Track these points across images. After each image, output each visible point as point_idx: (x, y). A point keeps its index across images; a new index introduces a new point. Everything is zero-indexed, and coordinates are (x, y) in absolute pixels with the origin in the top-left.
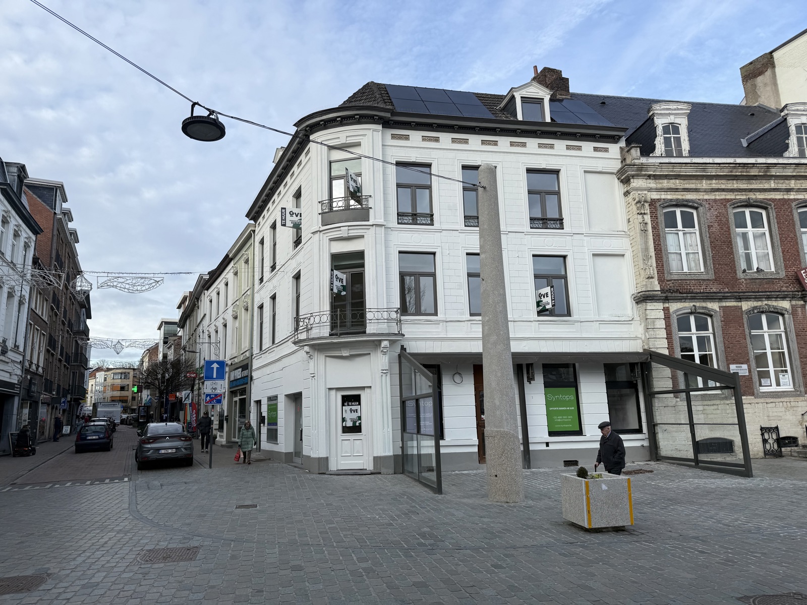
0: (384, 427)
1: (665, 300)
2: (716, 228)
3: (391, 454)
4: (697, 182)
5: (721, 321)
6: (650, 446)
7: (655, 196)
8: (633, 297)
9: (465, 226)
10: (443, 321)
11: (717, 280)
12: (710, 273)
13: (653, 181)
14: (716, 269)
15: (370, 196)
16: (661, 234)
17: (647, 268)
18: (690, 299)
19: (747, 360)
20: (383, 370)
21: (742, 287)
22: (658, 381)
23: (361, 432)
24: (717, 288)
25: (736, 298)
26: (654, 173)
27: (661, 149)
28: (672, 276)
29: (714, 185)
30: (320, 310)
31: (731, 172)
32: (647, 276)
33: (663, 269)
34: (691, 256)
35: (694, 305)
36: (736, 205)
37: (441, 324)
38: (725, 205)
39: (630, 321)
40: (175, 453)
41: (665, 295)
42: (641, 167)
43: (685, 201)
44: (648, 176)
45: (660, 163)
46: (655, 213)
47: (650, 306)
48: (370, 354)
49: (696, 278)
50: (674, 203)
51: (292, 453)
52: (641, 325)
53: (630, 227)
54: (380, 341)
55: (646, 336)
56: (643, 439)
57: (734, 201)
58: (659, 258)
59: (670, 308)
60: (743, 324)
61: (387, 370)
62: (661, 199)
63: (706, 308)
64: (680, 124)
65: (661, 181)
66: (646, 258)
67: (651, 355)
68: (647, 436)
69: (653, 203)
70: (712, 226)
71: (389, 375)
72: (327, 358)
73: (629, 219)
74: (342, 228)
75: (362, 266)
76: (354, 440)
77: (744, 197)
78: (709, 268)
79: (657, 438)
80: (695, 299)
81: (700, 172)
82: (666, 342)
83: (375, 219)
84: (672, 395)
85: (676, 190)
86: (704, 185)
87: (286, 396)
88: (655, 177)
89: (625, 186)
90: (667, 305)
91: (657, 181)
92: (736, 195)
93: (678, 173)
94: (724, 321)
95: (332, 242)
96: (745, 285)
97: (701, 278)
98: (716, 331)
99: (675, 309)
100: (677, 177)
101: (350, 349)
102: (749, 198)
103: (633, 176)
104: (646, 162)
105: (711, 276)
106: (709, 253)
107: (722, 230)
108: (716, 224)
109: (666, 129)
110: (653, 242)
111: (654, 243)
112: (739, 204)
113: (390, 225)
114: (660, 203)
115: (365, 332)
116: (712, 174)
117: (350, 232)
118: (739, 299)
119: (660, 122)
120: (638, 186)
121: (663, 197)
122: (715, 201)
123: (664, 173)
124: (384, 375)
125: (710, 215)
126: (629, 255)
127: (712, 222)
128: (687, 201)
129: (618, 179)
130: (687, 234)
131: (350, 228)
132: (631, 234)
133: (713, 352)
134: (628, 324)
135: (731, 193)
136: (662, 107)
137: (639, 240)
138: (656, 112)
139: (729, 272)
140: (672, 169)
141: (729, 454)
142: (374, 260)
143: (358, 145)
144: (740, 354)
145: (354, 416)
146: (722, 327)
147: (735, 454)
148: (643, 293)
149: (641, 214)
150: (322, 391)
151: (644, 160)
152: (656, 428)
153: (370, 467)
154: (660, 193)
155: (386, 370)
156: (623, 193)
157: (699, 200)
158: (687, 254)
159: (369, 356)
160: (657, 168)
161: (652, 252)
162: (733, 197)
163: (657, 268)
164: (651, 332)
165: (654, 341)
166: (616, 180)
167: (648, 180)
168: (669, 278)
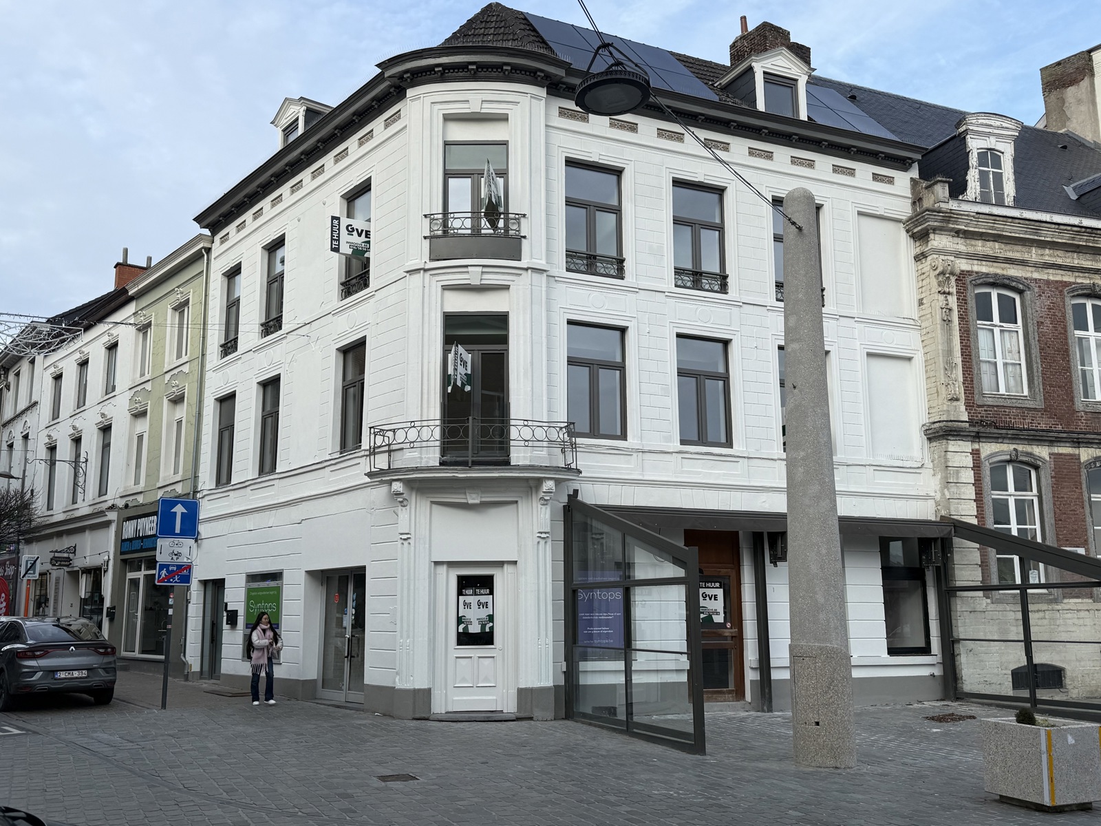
0: (539, 635)
1: (974, 437)
2: (1048, 326)
3: (550, 684)
4: (1024, 249)
5: (1052, 477)
6: (945, 678)
7: (963, 265)
8: (923, 429)
9: (676, 286)
10: (638, 451)
11: (1047, 411)
12: (1038, 399)
13: (963, 240)
14: (1047, 392)
15: (524, 216)
16: (972, 329)
17: (950, 382)
18: (1010, 438)
19: (1085, 541)
20: (541, 533)
21: (1080, 424)
22: (961, 569)
23: (493, 644)
24: (1047, 424)
25: (1073, 441)
26: (966, 229)
27: (975, 189)
28: (985, 399)
29: (1047, 258)
30: (422, 415)
31: (1073, 239)
32: (950, 397)
33: (973, 387)
34: (1010, 368)
35: (1015, 449)
36: (1076, 293)
37: (635, 455)
38: (1061, 291)
39: (918, 468)
40: (86, 678)
41: (976, 429)
42: (949, 216)
43: (1006, 279)
44: (956, 233)
45: (977, 213)
46: (963, 293)
47: (953, 445)
48: (516, 502)
49: (1019, 406)
50: (991, 280)
51: (314, 681)
52: (934, 475)
53: (922, 313)
54: (539, 481)
55: (943, 494)
56: (933, 665)
57: (1073, 286)
58: (967, 368)
59: (982, 450)
60: (1081, 483)
61: (548, 533)
62: (972, 272)
63: (1030, 454)
64: (1003, 153)
65: (973, 242)
66: (950, 366)
67: (955, 526)
68: (939, 659)
69: (962, 277)
70: (1042, 323)
71: (549, 543)
72: (434, 506)
73: (922, 299)
74: (470, 269)
75: (504, 340)
76: (479, 657)
77: (1087, 281)
78: (1037, 390)
79: (957, 663)
80: (1017, 439)
81: (1030, 235)
82: (975, 507)
83: (532, 257)
84: (980, 594)
85: (994, 259)
86: (1034, 256)
87: (308, 572)
88: (967, 235)
89: (918, 244)
90: (976, 446)
91: (968, 241)
92: (1076, 277)
93: (999, 232)
94: (1055, 477)
95: (447, 293)
96: (1084, 422)
97: (1025, 406)
98: (1043, 493)
99: (989, 453)
100: (997, 238)
101: (483, 492)
102: (1094, 284)
103: (935, 230)
104: (956, 208)
105: (1039, 403)
106: (1038, 366)
107: (1056, 330)
108: (1048, 321)
109: (983, 157)
110: (959, 341)
111: (961, 343)
112: (1080, 292)
113: (554, 272)
114: (971, 278)
115: (507, 463)
116: (1046, 239)
117: (485, 276)
118: (1078, 443)
119: (975, 145)
120: (941, 246)
121: (976, 268)
122: (1048, 282)
123: (981, 230)
124: (542, 542)
125: (1039, 306)
126: (919, 359)
127: (1042, 317)
128: (1010, 278)
129: (908, 231)
130: (1005, 333)
131: (486, 270)
132: (924, 325)
133: (1038, 526)
134: (916, 473)
135: (1070, 273)
136: (980, 121)
137: (939, 336)
138: (971, 128)
139: (1064, 400)
140: (992, 225)
141: (1058, 690)
142: (528, 332)
143: (504, 118)
144: (1076, 531)
145: (483, 613)
146: (1053, 487)
147: (1066, 690)
148: (941, 424)
149: (944, 293)
150: (424, 567)
151: (953, 205)
152: (956, 646)
153: (509, 706)
154: (970, 261)
155: (545, 533)
156: (913, 256)
157: (1026, 279)
158: (1005, 365)
159: (515, 505)
160: (971, 220)
161: (958, 359)
162: (1072, 280)
163: (964, 383)
164: (953, 489)
165: (958, 504)
166: (904, 233)
167: (954, 238)
168: (980, 403)
